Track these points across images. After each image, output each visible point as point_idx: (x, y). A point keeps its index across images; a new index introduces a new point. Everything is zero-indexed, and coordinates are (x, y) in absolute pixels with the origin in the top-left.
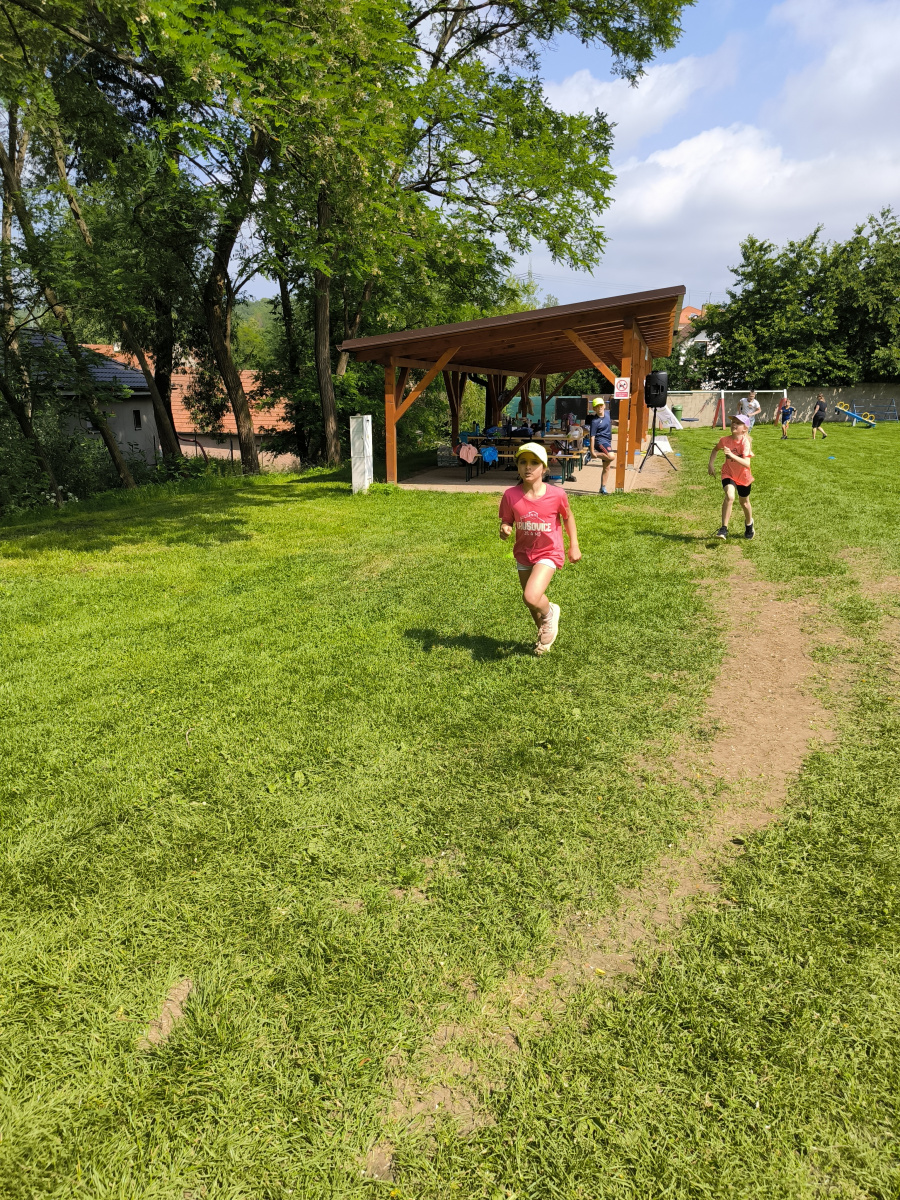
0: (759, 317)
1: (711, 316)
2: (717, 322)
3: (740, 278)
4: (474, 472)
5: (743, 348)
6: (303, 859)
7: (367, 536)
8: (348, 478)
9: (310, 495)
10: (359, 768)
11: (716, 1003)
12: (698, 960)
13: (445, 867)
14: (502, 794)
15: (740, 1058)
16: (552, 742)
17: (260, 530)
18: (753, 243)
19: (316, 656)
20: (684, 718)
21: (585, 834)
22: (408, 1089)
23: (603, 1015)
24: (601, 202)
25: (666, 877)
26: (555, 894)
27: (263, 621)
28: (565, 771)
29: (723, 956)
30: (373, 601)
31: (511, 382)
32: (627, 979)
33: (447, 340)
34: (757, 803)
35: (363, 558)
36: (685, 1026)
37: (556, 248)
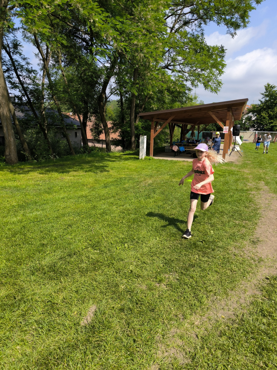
0: (270, 108)
1: (254, 108)
2: (256, 110)
3: (264, 96)
4: (177, 154)
5: (264, 118)
6: (128, 271)
7: (144, 172)
8: (138, 155)
9: (126, 159)
10: (144, 244)
11: (263, 332)
12: (256, 317)
13: (172, 277)
14: (189, 256)
15: (272, 351)
16: (204, 241)
17: (112, 169)
18: (269, 85)
19: (130, 208)
20: (247, 237)
21: (216, 272)
22: (163, 347)
23: (225, 331)
24: (221, 72)
25: (244, 288)
26: (208, 290)
27: (114, 197)
28: (209, 251)
29: (264, 316)
30: (146, 192)
31: (189, 127)
32: (232, 320)
33: (171, 114)
34: (273, 266)
35: (143, 179)
36: (253, 338)
37: (206, 86)
